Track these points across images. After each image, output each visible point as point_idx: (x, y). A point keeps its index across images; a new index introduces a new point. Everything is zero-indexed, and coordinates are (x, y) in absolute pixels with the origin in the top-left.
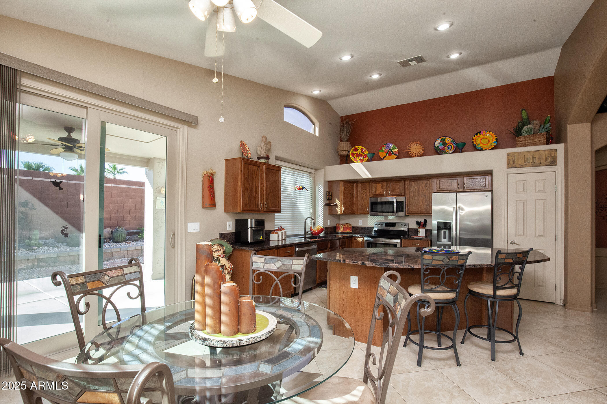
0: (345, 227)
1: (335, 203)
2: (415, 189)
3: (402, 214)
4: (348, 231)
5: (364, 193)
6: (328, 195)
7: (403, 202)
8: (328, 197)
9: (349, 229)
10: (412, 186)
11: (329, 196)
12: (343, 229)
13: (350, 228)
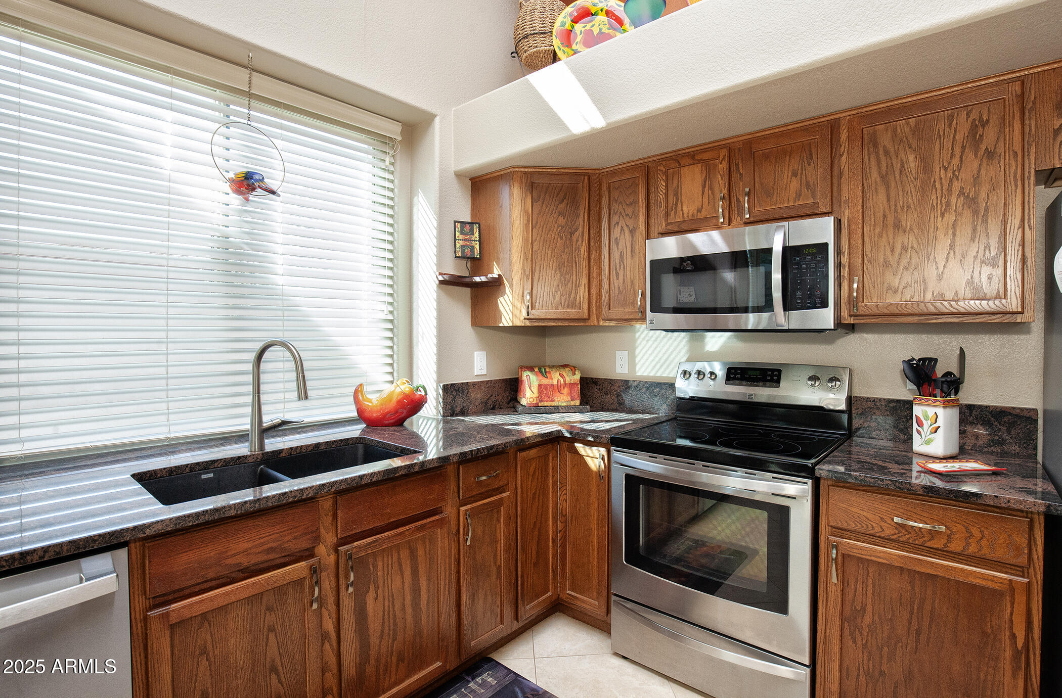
0: (545, 381)
1: (490, 276)
2: (897, 167)
3: (825, 318)
4: (562, 400)
5: (622, 223)
6: (461, 237)
7: (826, 245)
8: (462, 246)
9: (566, 391)
10: (881, 152)
11: (465, 240)
12: (535, 390)
13: (571, 385)
